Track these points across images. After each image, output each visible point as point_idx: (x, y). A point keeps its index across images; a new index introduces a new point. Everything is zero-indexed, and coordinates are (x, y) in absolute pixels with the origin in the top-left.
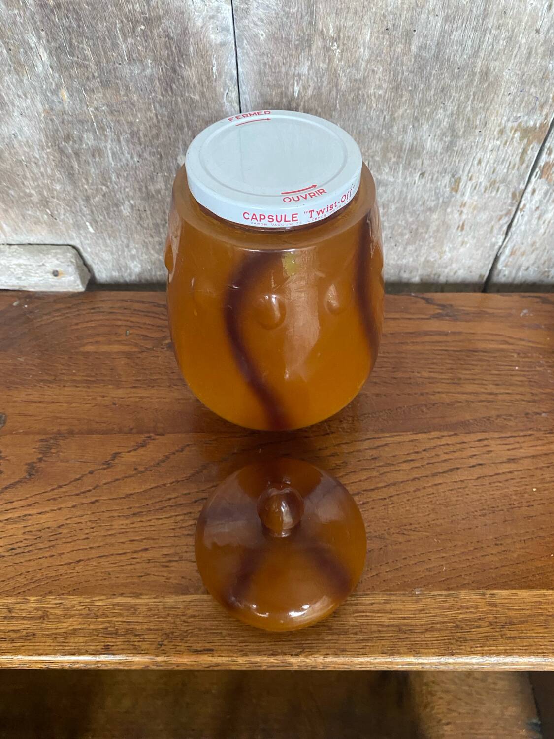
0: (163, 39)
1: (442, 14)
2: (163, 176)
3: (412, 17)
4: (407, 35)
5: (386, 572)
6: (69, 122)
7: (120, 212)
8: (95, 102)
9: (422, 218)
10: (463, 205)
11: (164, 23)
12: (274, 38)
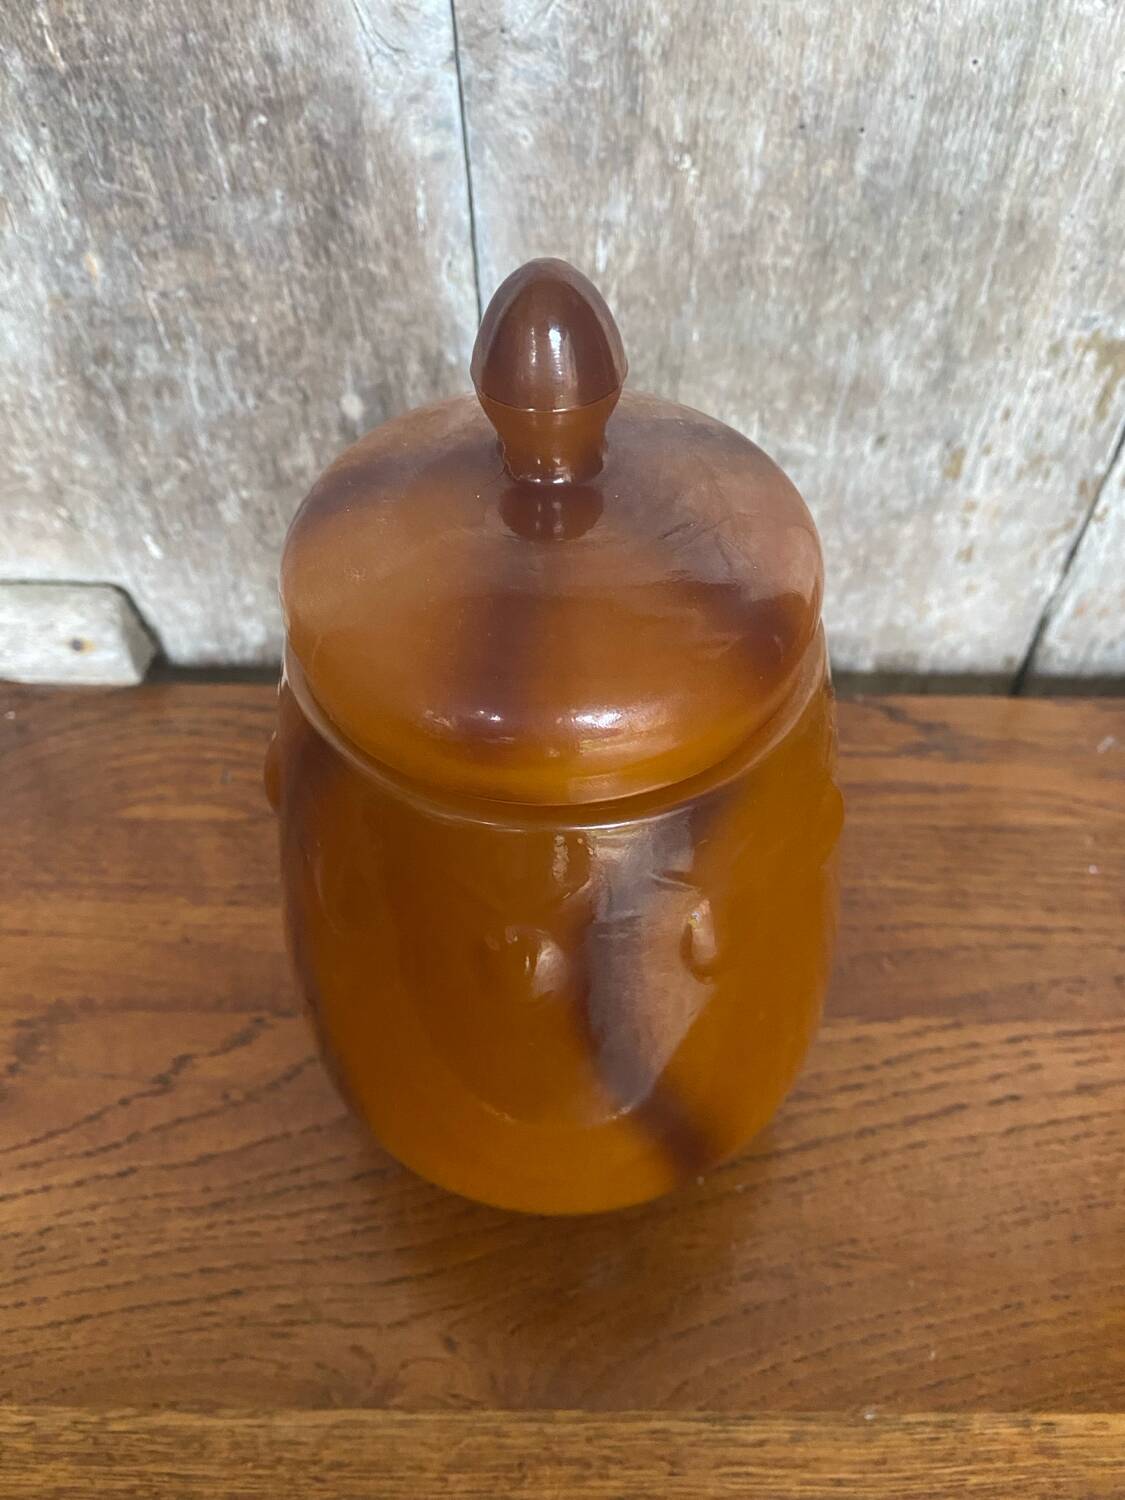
0: (307, 145)
1: (922, 95)
2: (312, 440)
3: (856, 100)
4: (846, 139)
5: (796, 1361)
6: (104, 321)
7: (218, 514)
8: (161, 281)
9: (878, 533)
10: (971, 506)
11: (310, 111)
12: (550, 142)
